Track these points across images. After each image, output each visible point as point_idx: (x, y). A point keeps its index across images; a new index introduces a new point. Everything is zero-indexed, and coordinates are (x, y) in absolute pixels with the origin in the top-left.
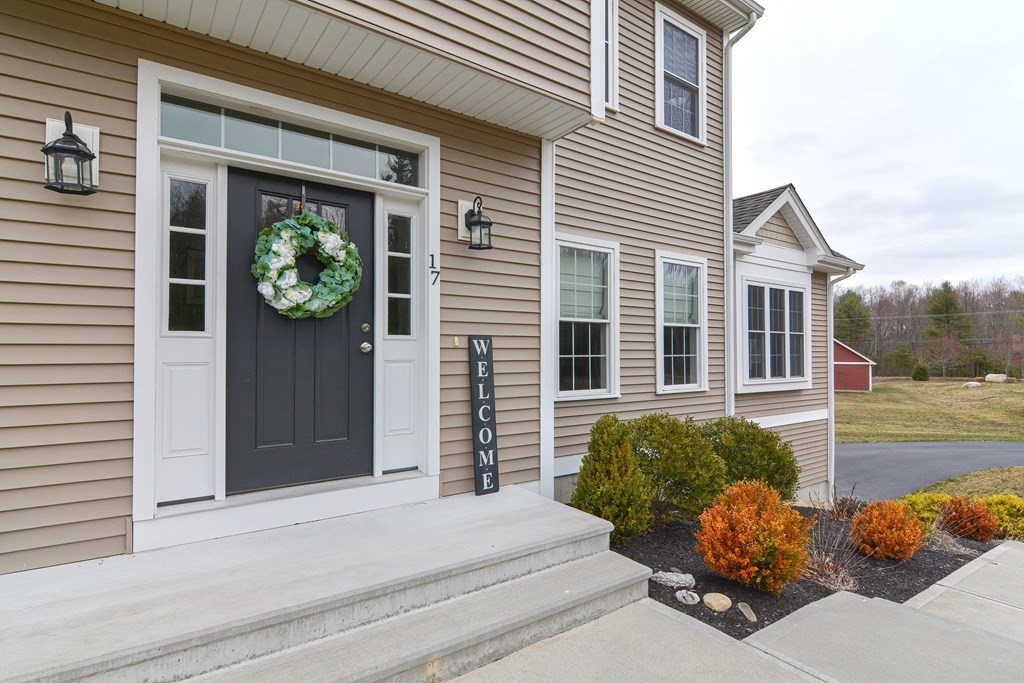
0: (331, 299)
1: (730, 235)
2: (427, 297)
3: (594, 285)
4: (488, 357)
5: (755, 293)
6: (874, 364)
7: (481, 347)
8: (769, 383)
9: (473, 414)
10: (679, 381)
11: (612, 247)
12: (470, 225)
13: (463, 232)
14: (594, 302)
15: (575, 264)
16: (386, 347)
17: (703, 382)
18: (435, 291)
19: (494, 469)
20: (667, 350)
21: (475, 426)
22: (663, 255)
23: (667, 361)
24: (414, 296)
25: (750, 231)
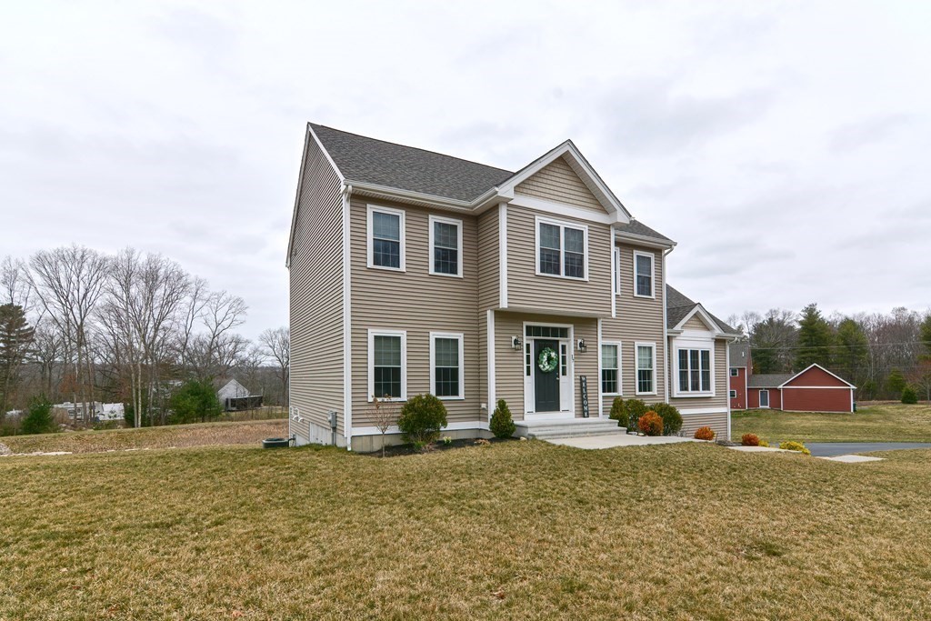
0: (553, 368)
1: (666, 330)
2: (571, 366)
3: (612, 357)
4: (585, 381)
5: (683, 353)
6: (855, 388)
7: (584, 379)
8: (690, 393)
9: (582, 397)
10: (645, 390)
11: (619, 343)
12: (581, 347)
13: (579, 348)
14: (612, 362)
15: (607, 349)
16: (562, 378)
17: (655, 391)
18: (573, 364)
19: (588, 411)
20: (640, 379)
21: (582, 400)
22: (637, 344)
23: (640, 383)
24: (567, 365)
25: (678, 328)
